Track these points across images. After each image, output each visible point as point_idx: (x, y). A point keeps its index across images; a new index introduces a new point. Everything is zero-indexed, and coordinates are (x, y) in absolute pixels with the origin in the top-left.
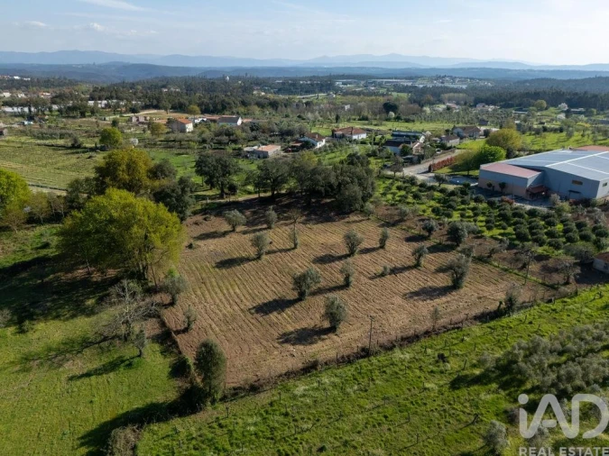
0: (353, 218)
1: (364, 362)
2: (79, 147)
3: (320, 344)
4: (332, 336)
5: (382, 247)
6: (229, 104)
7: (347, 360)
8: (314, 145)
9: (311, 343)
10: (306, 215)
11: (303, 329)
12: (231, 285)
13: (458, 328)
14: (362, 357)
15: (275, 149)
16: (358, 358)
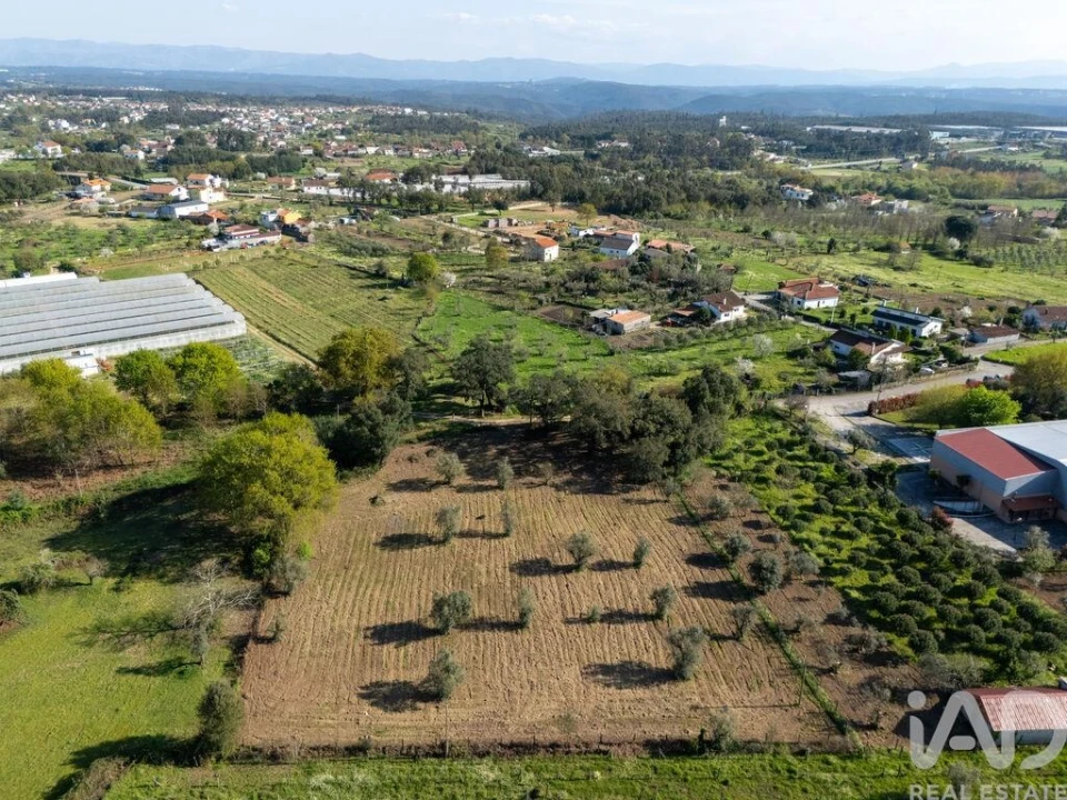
0: (646, 493)
1: (430, 763)
2: (383, 276)
3: (407, 714)
4: (431, 707)
5: (637, 564)
6: (657, 198)
7: (411, 754)
8: (714, 316)
9: (396, 710)
10: (575, 473)
11: (405, 683)
12: (377, 581)
13: (605, 753)
14: (436, 755)
15: (639, 321)
16: (427, 755)
